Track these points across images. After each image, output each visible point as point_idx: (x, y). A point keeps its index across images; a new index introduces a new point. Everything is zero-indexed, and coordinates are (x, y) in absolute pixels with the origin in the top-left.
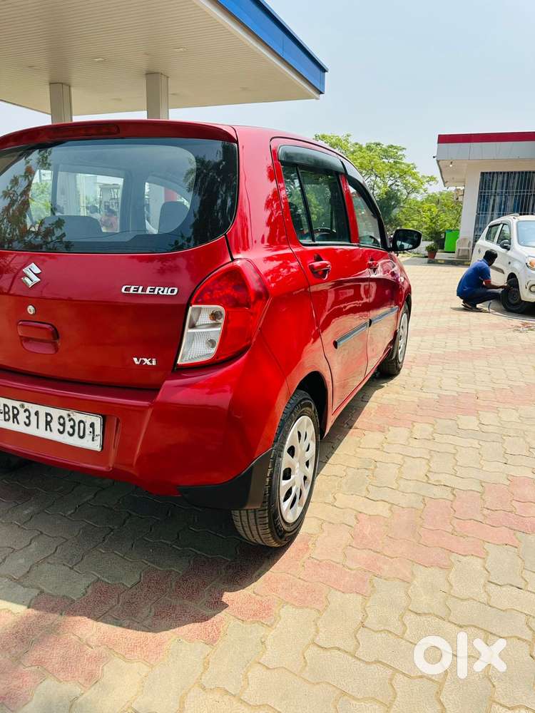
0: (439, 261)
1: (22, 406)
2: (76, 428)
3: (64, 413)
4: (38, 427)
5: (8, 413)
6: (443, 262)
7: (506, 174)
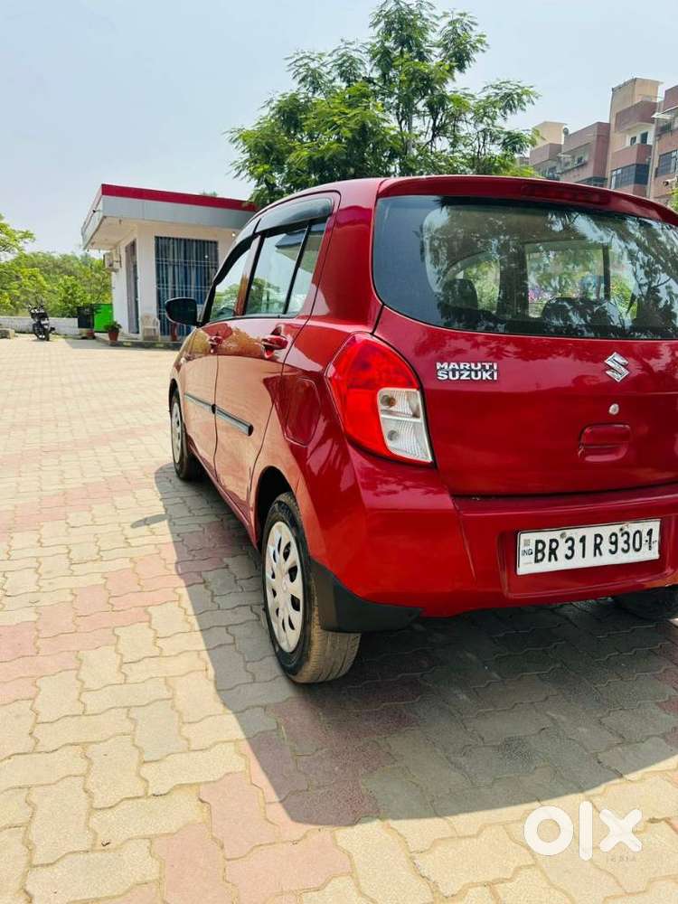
0: (125, 344)
1: (562, 536)
2: (631, 542)
3: (616, 528)
4: (584, 556)
5: (542, 551)
6: (129, 344)
7: (183, 242)
